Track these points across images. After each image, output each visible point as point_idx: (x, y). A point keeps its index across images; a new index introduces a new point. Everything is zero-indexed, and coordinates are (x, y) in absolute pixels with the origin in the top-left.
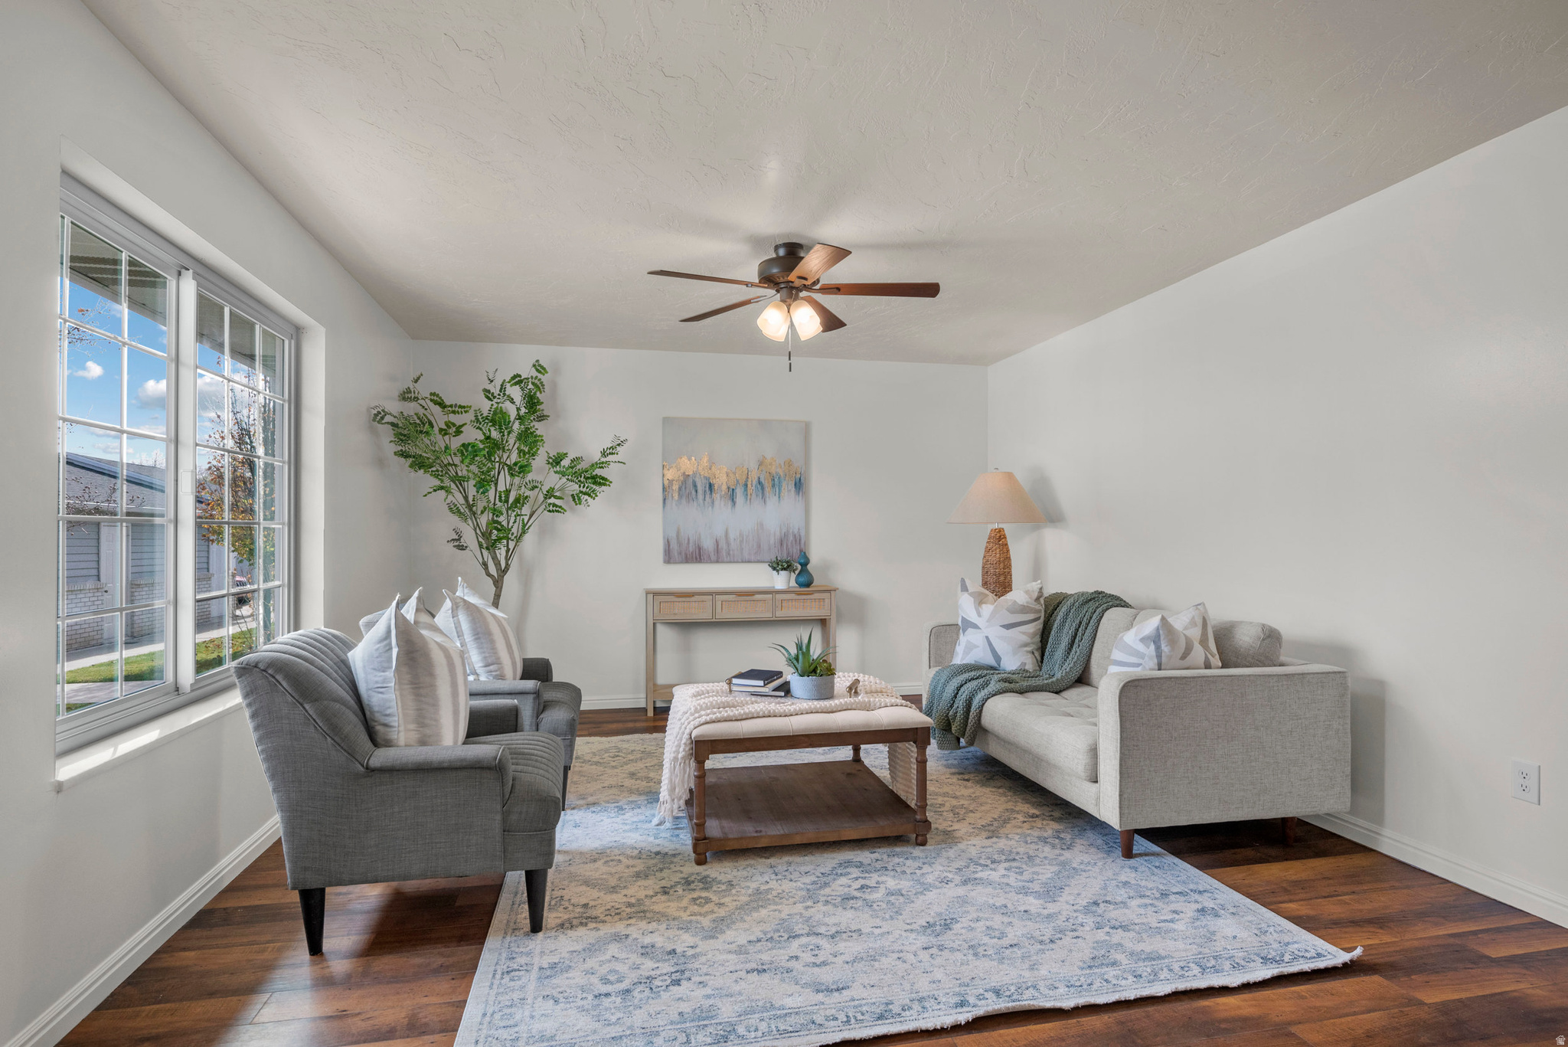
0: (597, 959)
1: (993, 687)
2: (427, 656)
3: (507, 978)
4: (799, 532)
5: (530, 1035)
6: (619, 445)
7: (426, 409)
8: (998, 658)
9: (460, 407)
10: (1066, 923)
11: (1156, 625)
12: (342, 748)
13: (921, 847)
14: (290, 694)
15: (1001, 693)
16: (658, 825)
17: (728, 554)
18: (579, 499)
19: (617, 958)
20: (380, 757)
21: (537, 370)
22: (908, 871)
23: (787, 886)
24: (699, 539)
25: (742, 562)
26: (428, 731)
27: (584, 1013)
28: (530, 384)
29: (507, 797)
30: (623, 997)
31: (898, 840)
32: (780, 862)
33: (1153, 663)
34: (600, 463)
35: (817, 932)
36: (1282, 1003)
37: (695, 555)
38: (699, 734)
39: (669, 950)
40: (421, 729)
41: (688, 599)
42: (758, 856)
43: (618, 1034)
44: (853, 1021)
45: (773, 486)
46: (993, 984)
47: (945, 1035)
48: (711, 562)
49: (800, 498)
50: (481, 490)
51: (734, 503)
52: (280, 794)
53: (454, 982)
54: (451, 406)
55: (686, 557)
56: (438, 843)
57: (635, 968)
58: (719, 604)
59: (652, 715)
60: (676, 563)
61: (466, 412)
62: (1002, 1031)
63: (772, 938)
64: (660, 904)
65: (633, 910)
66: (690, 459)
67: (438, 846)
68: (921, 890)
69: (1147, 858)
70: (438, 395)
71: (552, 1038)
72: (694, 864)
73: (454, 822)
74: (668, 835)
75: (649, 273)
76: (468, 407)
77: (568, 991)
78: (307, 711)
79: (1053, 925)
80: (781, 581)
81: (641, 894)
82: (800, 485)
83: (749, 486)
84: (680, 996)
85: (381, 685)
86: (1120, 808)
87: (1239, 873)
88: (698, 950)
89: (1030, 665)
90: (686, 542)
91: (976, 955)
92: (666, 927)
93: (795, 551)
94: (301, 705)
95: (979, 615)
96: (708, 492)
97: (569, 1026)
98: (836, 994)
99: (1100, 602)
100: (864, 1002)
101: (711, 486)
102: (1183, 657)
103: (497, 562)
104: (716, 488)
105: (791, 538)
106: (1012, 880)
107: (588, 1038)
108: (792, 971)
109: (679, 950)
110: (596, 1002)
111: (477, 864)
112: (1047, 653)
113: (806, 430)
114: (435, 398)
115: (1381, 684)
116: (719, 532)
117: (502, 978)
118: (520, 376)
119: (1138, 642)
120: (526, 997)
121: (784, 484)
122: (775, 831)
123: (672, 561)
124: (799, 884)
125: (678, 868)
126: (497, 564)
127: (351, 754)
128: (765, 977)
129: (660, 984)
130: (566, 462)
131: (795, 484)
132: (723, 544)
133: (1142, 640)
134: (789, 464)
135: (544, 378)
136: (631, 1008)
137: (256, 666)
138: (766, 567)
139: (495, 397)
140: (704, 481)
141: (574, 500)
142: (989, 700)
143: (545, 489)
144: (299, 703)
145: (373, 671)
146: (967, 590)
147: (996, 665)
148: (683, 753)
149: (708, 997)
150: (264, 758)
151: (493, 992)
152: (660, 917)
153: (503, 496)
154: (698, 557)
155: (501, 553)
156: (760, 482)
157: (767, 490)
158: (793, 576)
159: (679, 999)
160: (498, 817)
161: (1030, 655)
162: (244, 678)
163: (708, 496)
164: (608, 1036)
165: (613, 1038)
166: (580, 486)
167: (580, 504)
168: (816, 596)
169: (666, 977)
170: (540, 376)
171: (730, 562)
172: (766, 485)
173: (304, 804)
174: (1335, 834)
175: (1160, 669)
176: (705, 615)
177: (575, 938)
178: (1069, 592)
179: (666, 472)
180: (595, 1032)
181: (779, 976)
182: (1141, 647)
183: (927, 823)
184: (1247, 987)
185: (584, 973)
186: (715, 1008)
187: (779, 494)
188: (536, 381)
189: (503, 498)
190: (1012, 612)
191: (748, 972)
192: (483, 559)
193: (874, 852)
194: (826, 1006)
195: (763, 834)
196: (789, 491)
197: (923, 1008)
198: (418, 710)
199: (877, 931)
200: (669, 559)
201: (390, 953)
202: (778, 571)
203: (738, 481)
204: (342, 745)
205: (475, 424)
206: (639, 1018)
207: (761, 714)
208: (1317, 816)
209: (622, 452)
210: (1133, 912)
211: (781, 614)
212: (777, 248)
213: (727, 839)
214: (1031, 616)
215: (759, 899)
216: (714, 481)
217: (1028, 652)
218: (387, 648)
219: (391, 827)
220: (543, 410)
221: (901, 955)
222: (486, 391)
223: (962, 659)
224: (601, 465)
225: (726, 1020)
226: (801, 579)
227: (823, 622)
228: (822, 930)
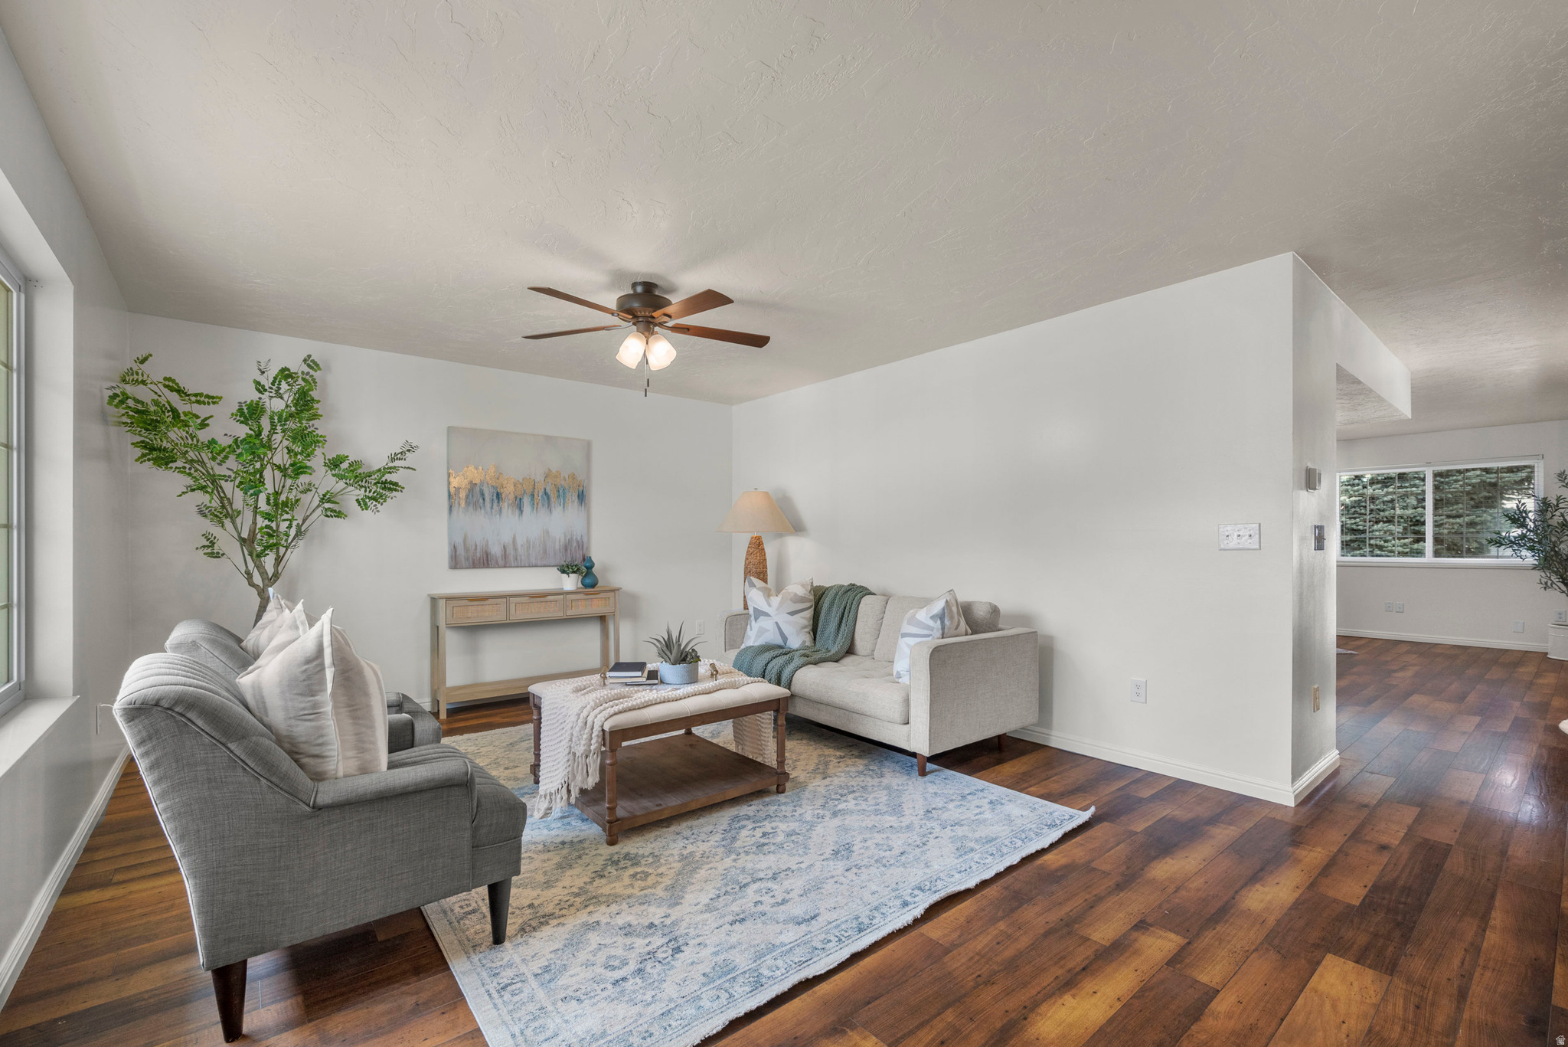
0: (586, 951)
1: (797, 661)
2: (360, 673)
3: (507, 996)
4: (581, 539)
5: (579, 1038)
6: (409, 450)
7: (160, 396)
8: (784, 638)
9: (207, 396)
10: (922, 830)
11: (942, 606)
12: (281, 789)
13: (783, 795)
14: (207, 734)
15: (805, 666)
16: (542, 818)
17: (516, 559)
18: (366, 504)
19: (605, 945)
20: (326, 794)
21: (309, 366)
22: (788, 814)
23: (703, 847)
24: (487, 545)
25: (529, 566)
26: (368, 757)
27: (615, 1002)
28: (300, 379)
29: (475, 811)
30: (640, 976)
31: (760, 793)
32: (683, 827)
33: (939, 634)
34: (387, 469)
35: (759, 877)
36: (1075, 851)
37: (484, 561)
38: (614, 724)
39: (647, 924)
40: (362, 755)
41: (482, 603)
42: (658, 827)
43: (664, 1010)
44: (844, 939)
45: (558, 496)
46: (914, 884)
47: (911, 930)
48: (499, 567)
49: (583, 508)
50: (252, 491)
51: (521, 512)
52: (193, 858)
53: (446, 1016)
54: (196, 395)
55: (473, 563)
56: (399, 874)
57: (630, 949)
58: (513, 607)
59: (445, 717)
60: (463, 568)
61: (214, 403)
62: (944, 915)
63: (726, 891)
64: (603, 887)
65: (583, 899)
66: (477, 469)
67: (400, 877)
68: (809, 827)
69: (935, 774)
70: (173, 381)
71: (604, 1034)
72: (606, 846)
73: (417, 849)
74: (559, 825)
75: (529, 288)
76: (217, 397)
77: (583, 987)
78: (232, 752)
79: (915, 832)
80: (570, 582)
81: (580, 882)
82: (582, 497)
83: (536, 496)
84: (691, 960)
85: (311, 712)
86: (930, 740)
87: (992, 772)
88: (673, 918)
89: (809, 642)
90: (474, 547)
91: (884, 866)
92: (627, 906)
93: (578, 556)
94: (223, 745)
95: (770, 606)
96: (496, 501)
97: (611, 1018)
98: (813, 922)
99: (855, 592)
100: (838, 922)
101: (498, 495)
102: (956, 629)
103: (261, 570)
104: (503, 496)
105: (575, 544)
106: (864, 806)
107: (640, 1022)
108: (765, 914)
109: (656, 922)
110: (618, 989)
111: (443, 888)
112: (819, 632)
113: (588, 445)
114: (171, 384)
115: (1051, 638)
116: (507, 538)
117: (502, 996)
118: (288, 370)
119: (929, 619)
120: (544, 1005)
121: (568, 495)
122: (673, 802)
123: (458, 566)
124: (712, 843)
125: (594, 853)
126: (263, 573)
127: (293, 793)
128: (748, 924)
129: (664, 955)
130: (344, 465)
131: (578, 496)
132: (510, 551)
133: (932, 618)
134: (573, 477)
135: (317, 375)
136: (656, 984)
137: (157, 704)
138: (555, 571)
139: (265, 390)
140: (492, 490)
141: (359, 505)
142: (797, 672)
143: (321, 492)
144: (221, 743)
145: (297, 697)
146: (755, 586)
147: (783, 644)
148: (596, 745)
149: (716, 954)
150: (168, 818)
151: (504, 1011)
152: (612, 899)
153: (272, 498)
154: (485, 562)
155: (269, 561)
156: (546, 493)
157: (552, 500)
158: (581, 578)
159: (692, 963)
160: (467, 834)
161: (808, 635)
162: (137, 721)
163: (495, 504)
164: (656, 1014)
165: (662, 1015)
166: (366, 491)
167: (367, 509)
168: (602, 595)
169: (664, 948)
170: (312, 372)
171: (518, 567)
172: (552, 496)
173: (228, 864)
174: (1021, 740)
175: (943, 638)
176: (498, 616)
177: (547, 938)
178: (827, 586)
179: (452, 479)
180: (641, 1015)
181: (759, 921)
182: (931, 623)
183: (786, 775)
184: (1053, 846)
185: (584, 967)
186: (729, 961)
187: (564, 504)
188: (308, 377)
189: (272, 501)
190: (795, 602)
191: (731, 924)
192: (247, 567)
193: (751, 805)
194: (815, 933)
195: (664, 806)
196: (573, 502)
197: (883, 914)
198: (357, 734)
199: (803, 866)
200: (455, 563)
201: (339, 1010)
202: (568, 574)
203: (525, 491)
204: (281, 786)
205: (238, 418)
206: (670, 990)
207: (658, 701)
208: (1015, 731)
209: (410, 459)
210: (953, 812)
211: (570, 613)
212: (634, 285)
213: (635, 817)
214: (807, 605)
215: (690, 864)
216: (502, 490)
217: (806, 632)
218: (319, 669)
219: (342, 868)
220: (317, 409)
221: (835, 879)
222: (258, 383)
223: (755, 641)
224: (390, 470)
225: (747, 968)
226: (588, 581)
227: (602, 619)
228: (761, 875)
